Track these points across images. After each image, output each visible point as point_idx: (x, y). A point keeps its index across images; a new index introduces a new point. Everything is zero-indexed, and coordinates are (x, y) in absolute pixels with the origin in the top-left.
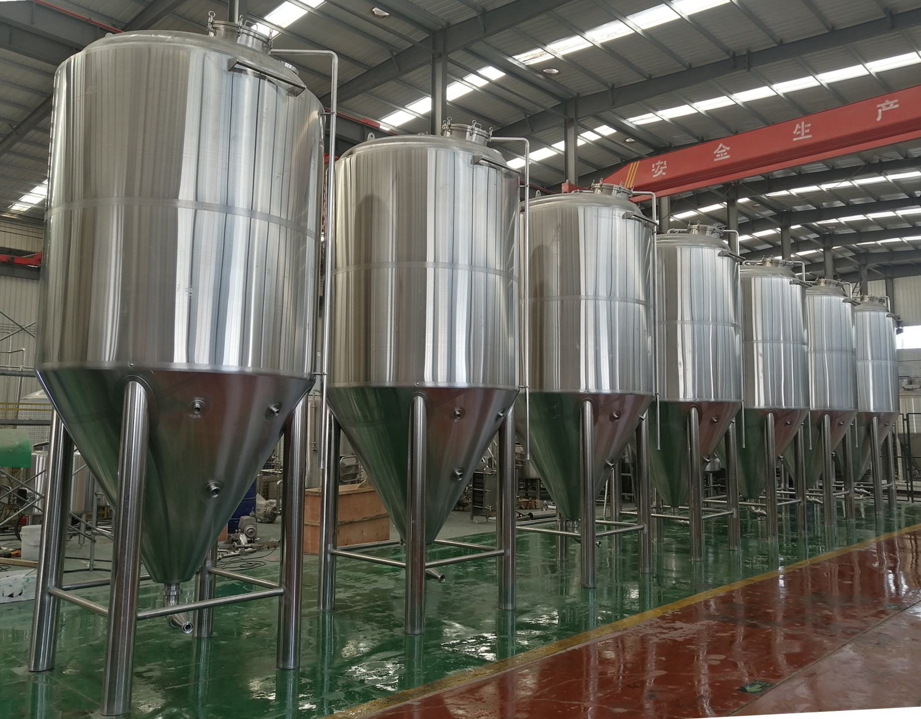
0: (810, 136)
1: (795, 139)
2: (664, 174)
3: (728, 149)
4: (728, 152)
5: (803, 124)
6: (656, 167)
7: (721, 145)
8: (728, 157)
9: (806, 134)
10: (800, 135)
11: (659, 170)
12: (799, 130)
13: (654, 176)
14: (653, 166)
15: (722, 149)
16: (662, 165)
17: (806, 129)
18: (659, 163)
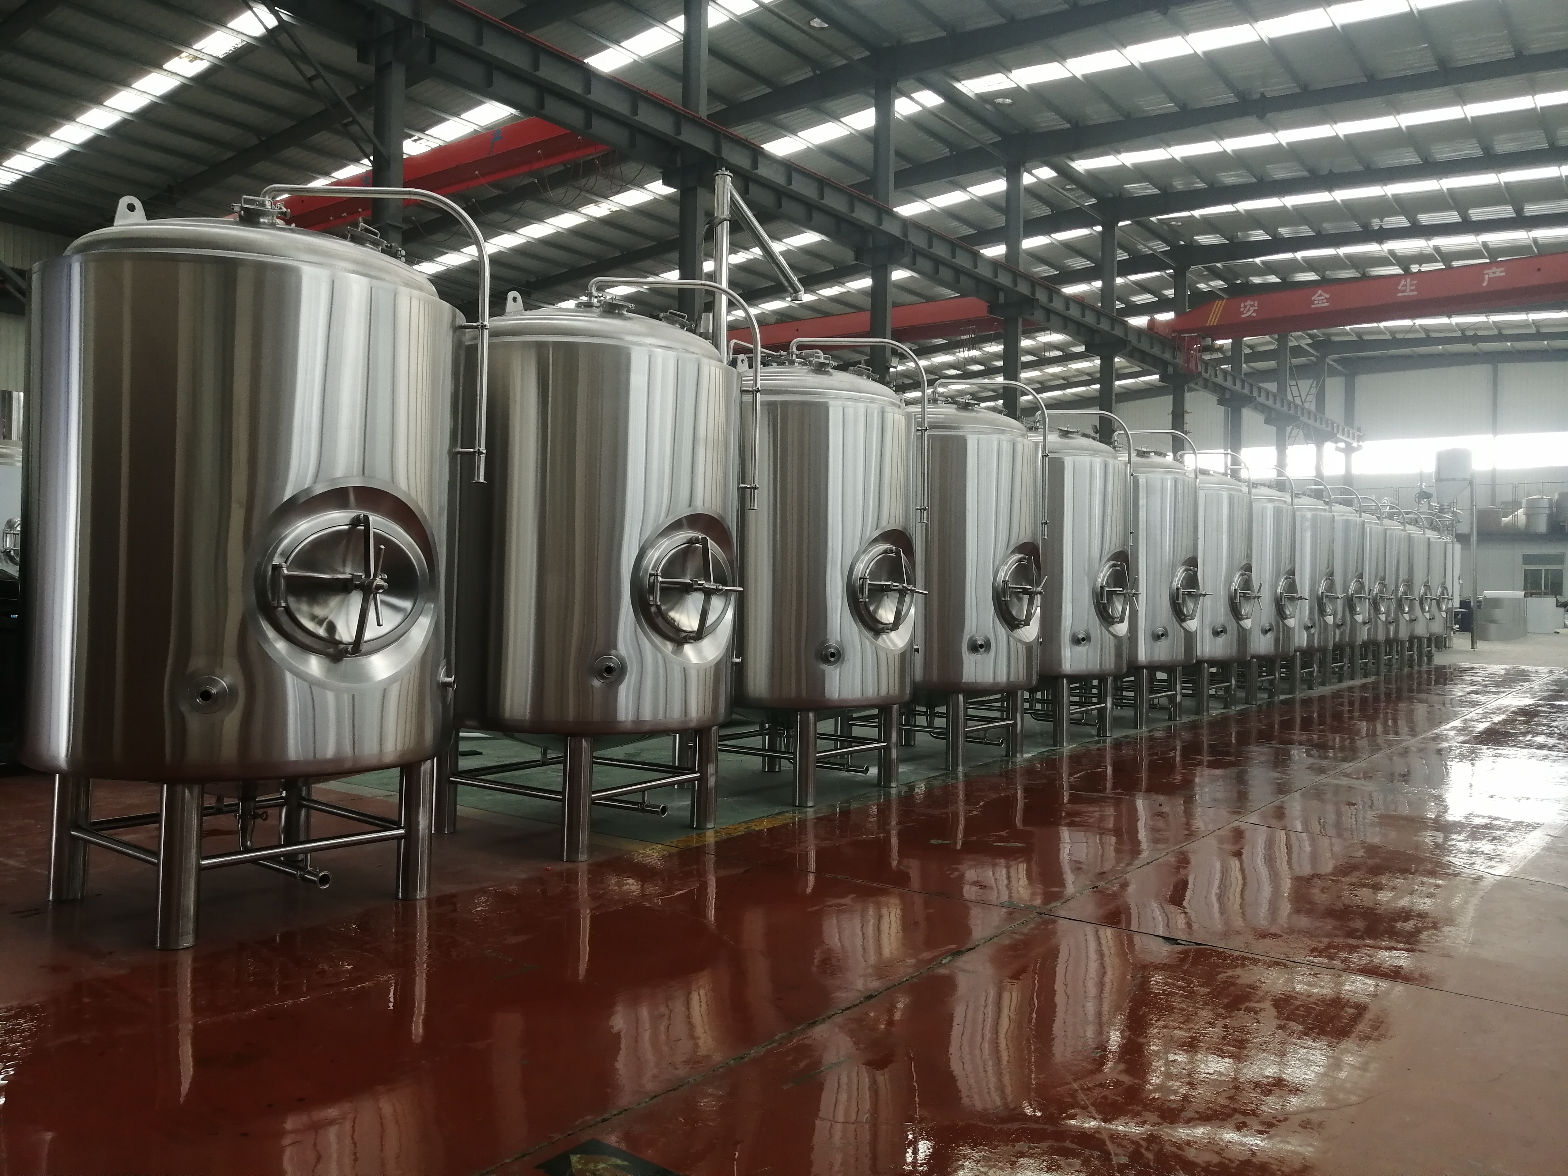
0: (1415, 293)
1: (1399, 295)
2: (1254, 315)
3: (1328, 296)
4: (1328, 300)
5: (1408, 280)
6: (1245, 307)
7: (1320, 292)
8: (1327, 304)
9: (1411, 291)
10: (1404, 291)
11: (1249, 310)
12: (1404, 285)
13: (1243, 316)
14: (1242, 305)
15: (1321, 295)
16: (1253, 306)
17: (1411, 285)
18: (1249, 303)
